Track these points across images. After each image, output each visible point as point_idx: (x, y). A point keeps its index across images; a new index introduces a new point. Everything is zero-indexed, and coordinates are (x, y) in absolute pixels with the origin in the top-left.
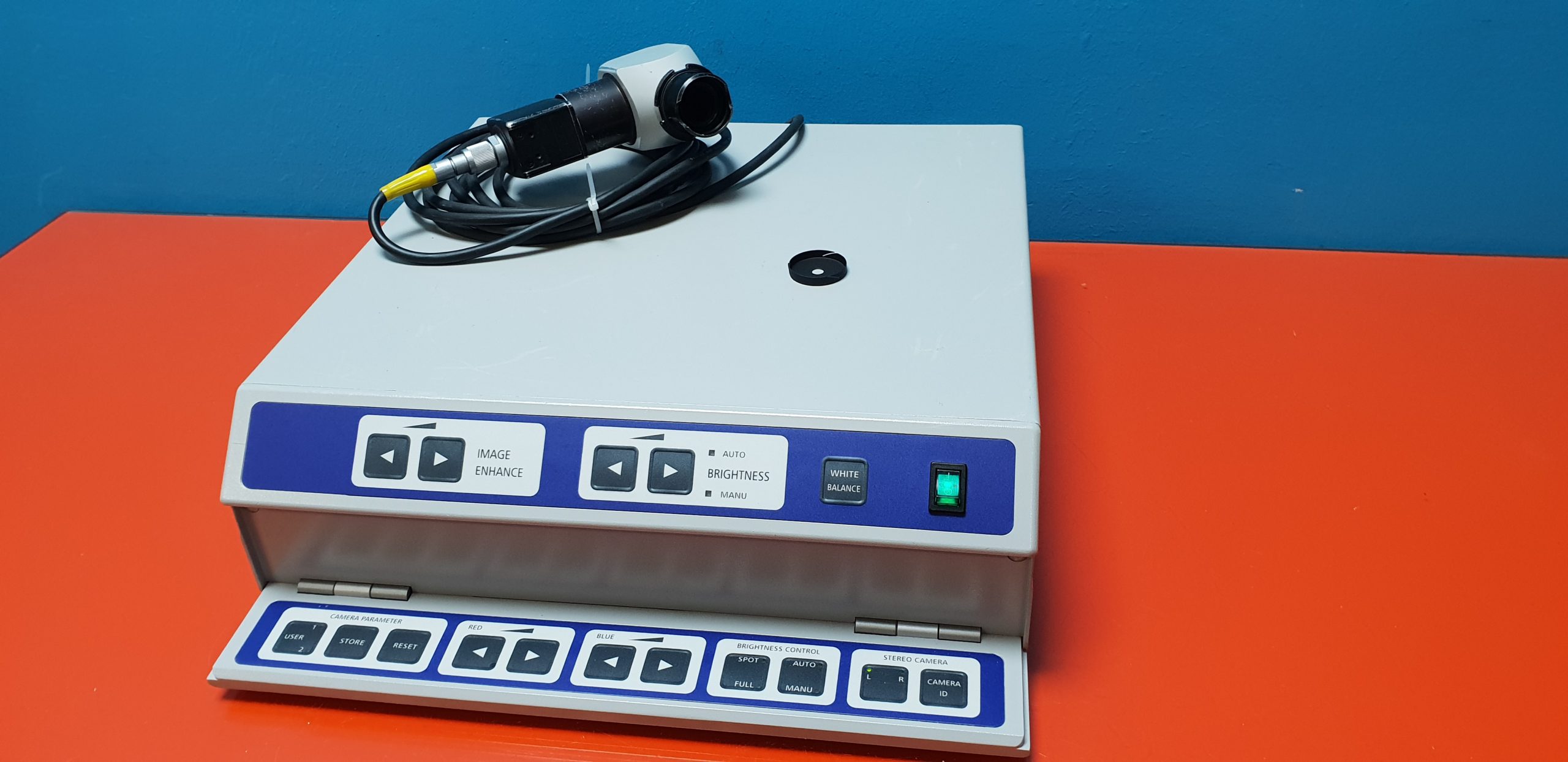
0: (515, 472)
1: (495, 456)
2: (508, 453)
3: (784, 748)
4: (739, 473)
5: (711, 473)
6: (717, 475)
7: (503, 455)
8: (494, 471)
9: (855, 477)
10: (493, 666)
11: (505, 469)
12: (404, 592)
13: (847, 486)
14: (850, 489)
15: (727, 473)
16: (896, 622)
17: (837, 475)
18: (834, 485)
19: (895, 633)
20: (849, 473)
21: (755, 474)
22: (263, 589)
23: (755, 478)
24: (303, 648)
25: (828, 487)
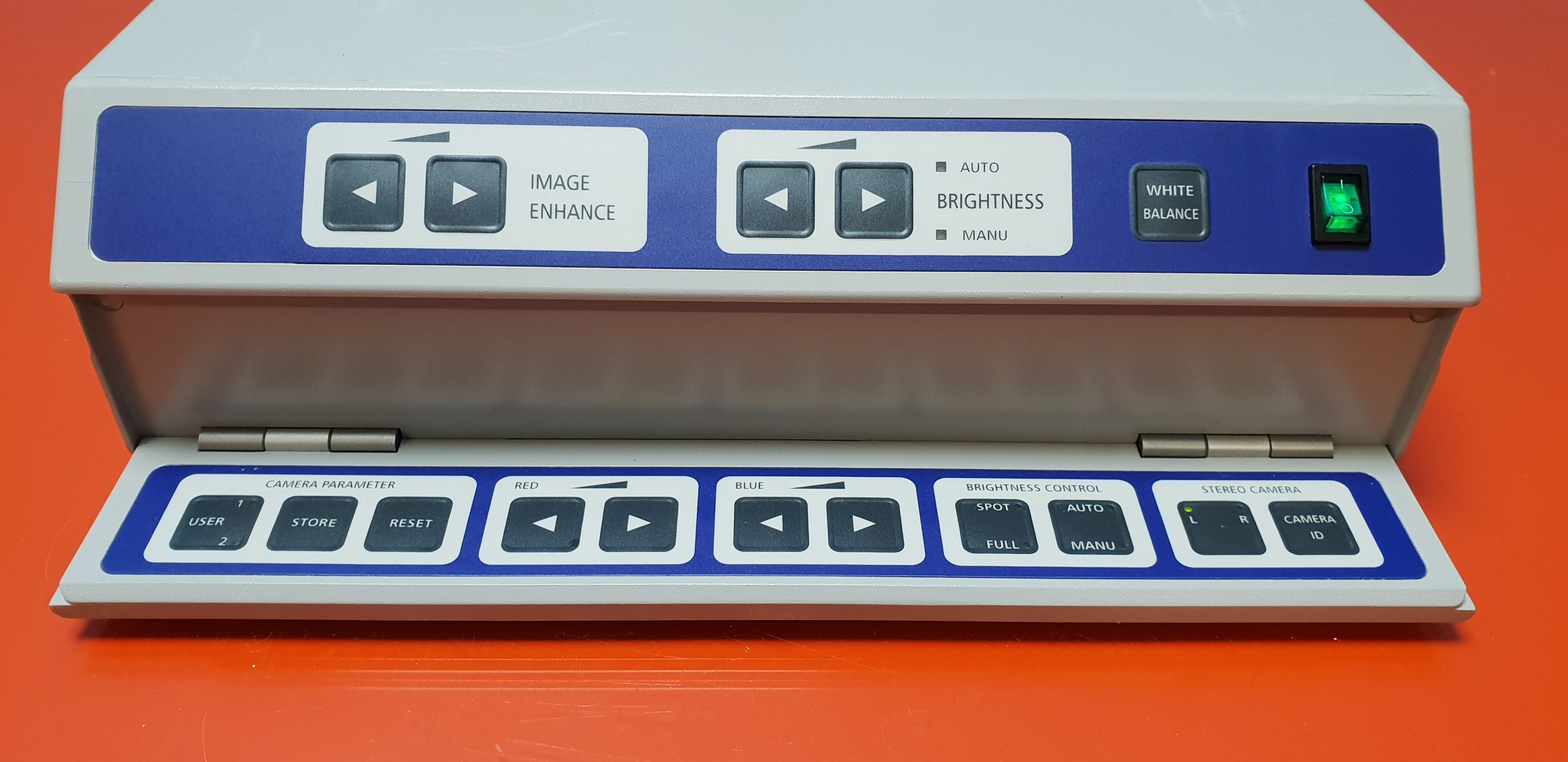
0: (602, 212)
1: (563, 185)
2: (585, 179)
3: (1082, 640)
4: (992, 198)
5: (945, 201)
6: (953, 203)
7: (577, 183)
8: (564, 211)
9: (1188, 194)
10: (574, 544)
11: (583, 206)
12: (391, 438)
13: (1177, 210)
14: (1182, 214)
15: (970, 198)
16: (1204, 437)
17: (1158, 194)
18: (1155, 210)
19: (1205, 454)
20: (1178, 189)
21: (1019, 198)
22: (135, 449)
23: (1019, 204)
24: (226, 539)
25: (1145, 213)
